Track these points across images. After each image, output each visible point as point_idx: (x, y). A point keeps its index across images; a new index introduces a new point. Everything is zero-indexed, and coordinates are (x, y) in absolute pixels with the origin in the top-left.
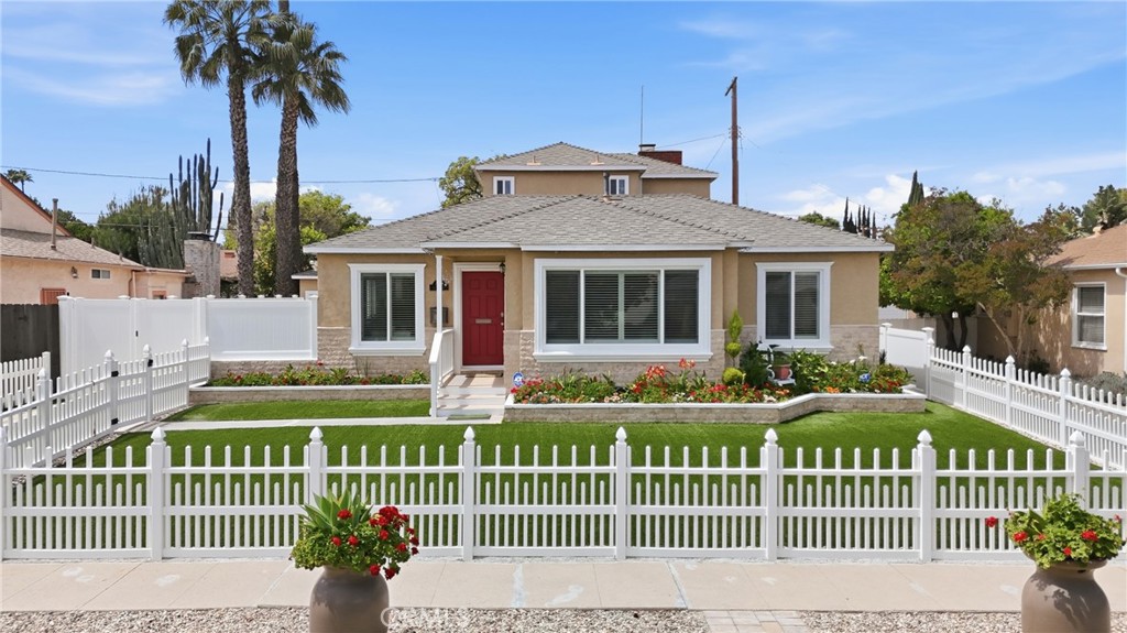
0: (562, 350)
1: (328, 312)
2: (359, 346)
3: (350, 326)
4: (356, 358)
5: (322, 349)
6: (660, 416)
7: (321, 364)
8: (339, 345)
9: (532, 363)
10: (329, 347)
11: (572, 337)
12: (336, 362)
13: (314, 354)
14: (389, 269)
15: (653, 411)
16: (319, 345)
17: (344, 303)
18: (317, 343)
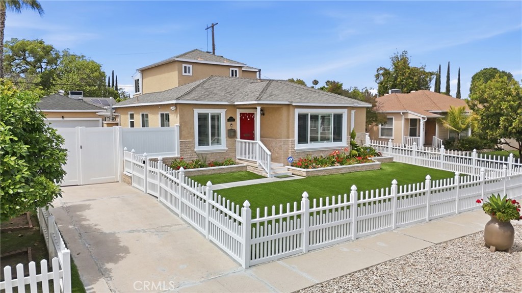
0: (303, 147)
1: (183, 133)
2: (198, 148)
3: (194, 139)
4: (198, 155)
5: (182, 150)
6: (351, 169)
7: (182, 158)
8: (190, 148)
9: (294, 152)
10: (185, 150)
11: (306, 142)
12: (189, 157)
13: (178, 154)
14: (210, 112)
15: (349, 168)
16: (181, 149)
17: (191, 128)
18: (179, 148)
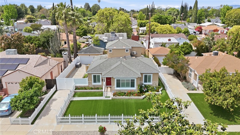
0: (118, 88)
1: (89, 80)
3: (92, 81)
4: (93, 85)
7: (89, 86)
8: (91, 84)
11: (120, 87)
14: (97, 75)
18: (88, 83)
